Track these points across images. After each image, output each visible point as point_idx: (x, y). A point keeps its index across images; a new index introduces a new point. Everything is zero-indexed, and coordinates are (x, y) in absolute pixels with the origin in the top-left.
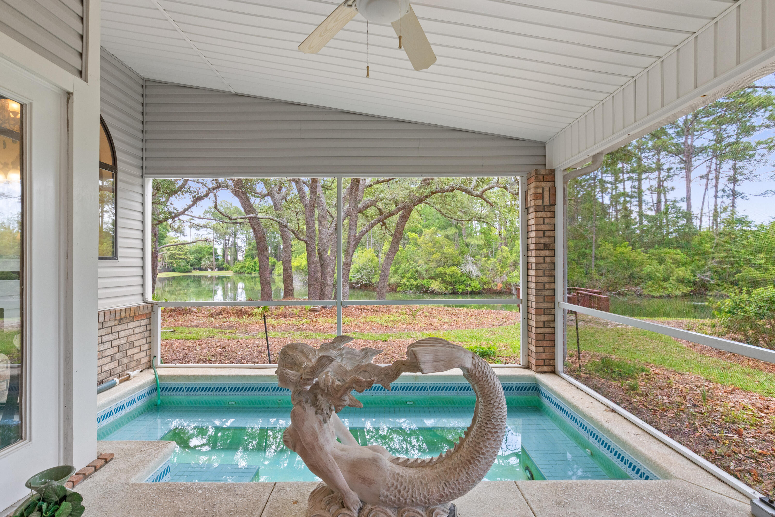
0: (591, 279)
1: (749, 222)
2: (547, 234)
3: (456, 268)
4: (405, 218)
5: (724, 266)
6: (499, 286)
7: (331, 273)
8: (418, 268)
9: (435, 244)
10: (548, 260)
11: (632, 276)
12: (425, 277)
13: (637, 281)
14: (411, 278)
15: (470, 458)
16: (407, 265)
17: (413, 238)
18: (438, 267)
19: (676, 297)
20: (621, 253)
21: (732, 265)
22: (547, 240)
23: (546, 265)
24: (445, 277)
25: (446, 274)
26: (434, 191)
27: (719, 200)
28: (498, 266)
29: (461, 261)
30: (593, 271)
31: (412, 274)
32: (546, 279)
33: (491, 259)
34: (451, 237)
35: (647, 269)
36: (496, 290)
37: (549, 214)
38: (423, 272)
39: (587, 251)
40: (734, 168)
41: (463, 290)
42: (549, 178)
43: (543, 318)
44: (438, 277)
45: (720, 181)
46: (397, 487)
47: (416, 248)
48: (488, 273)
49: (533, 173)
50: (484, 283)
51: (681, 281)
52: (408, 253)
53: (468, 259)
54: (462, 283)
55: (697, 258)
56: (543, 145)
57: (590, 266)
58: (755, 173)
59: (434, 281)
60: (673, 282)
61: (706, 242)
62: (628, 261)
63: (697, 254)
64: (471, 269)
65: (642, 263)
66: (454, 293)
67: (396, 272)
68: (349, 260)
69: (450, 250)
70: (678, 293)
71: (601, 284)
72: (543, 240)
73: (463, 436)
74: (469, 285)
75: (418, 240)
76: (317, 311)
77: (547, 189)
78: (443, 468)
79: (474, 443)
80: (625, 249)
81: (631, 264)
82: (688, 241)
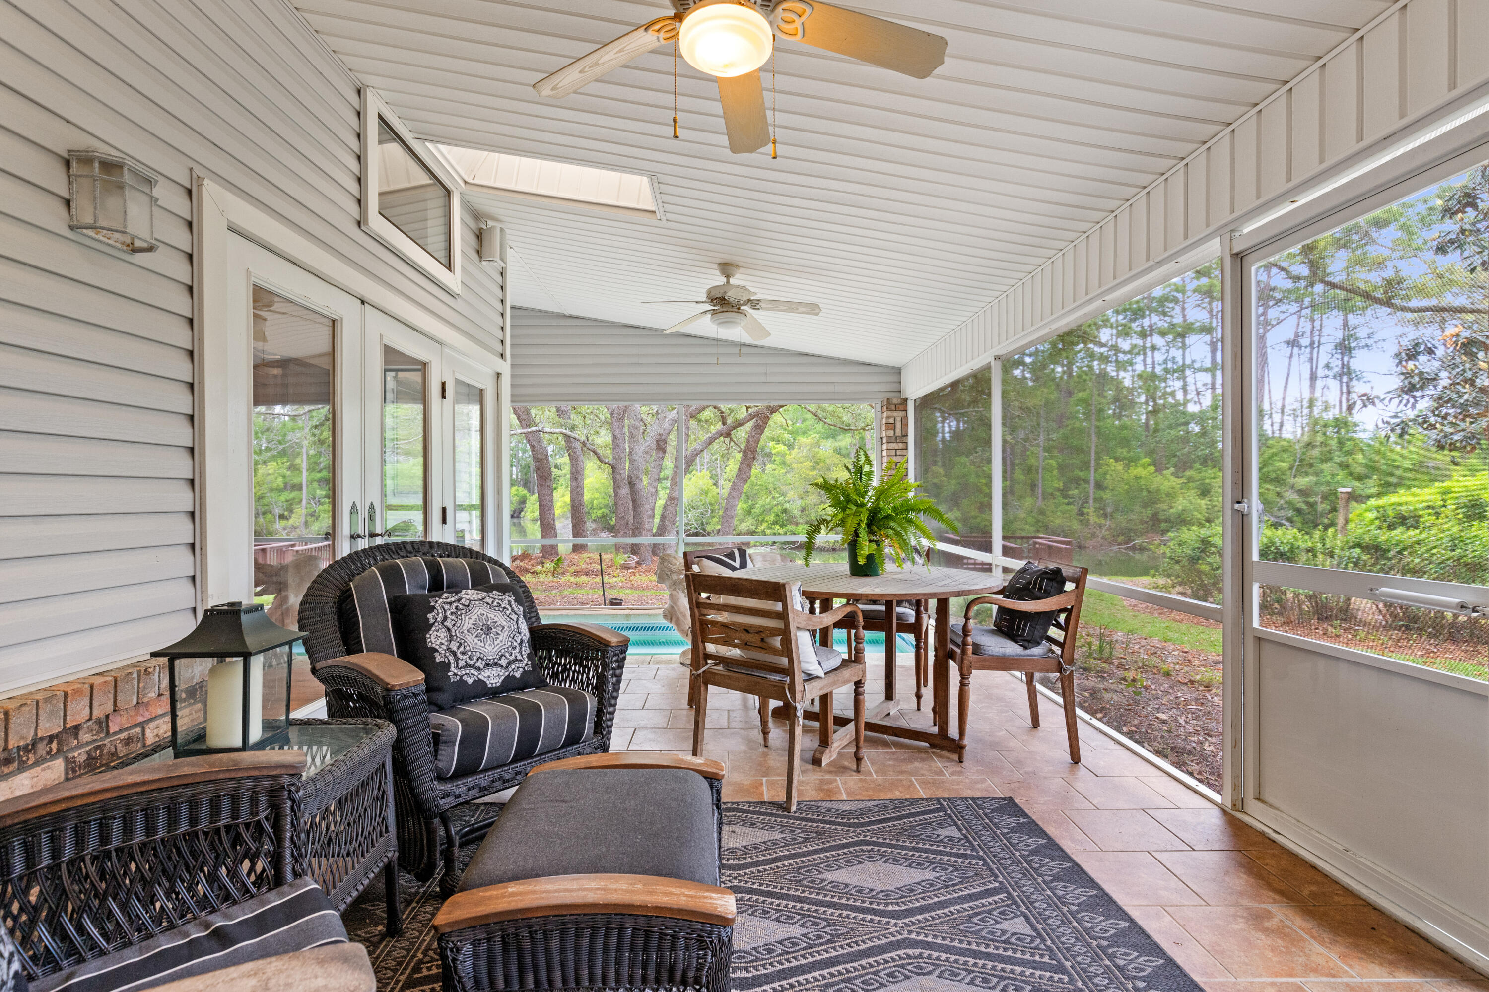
0: (1087, 523)
4: (759, 429)
5: (1311, 500)
7: (650, 512)
8: (787, 505)
11: (1155, 519)
12: (801, 520)
13: (1164, 525)
14: (775, 522)
16: (768, 500)
17: (778, 453)
20: (1137, 478)
34: (844, 452)
35: (1180, 504)
38: (796, 512)
39: (1081, 474)
47: (784, 471)
52: (771, 480)
57: (1086, 501)
61: (1282, 460)
62: (1149, 492)
65: (1171, 495)
67: (749, 512)
71: (1104, 532)
75: (788, 457)
76: (629, 568)
80: (1143, 471)
81: (1152, 498)
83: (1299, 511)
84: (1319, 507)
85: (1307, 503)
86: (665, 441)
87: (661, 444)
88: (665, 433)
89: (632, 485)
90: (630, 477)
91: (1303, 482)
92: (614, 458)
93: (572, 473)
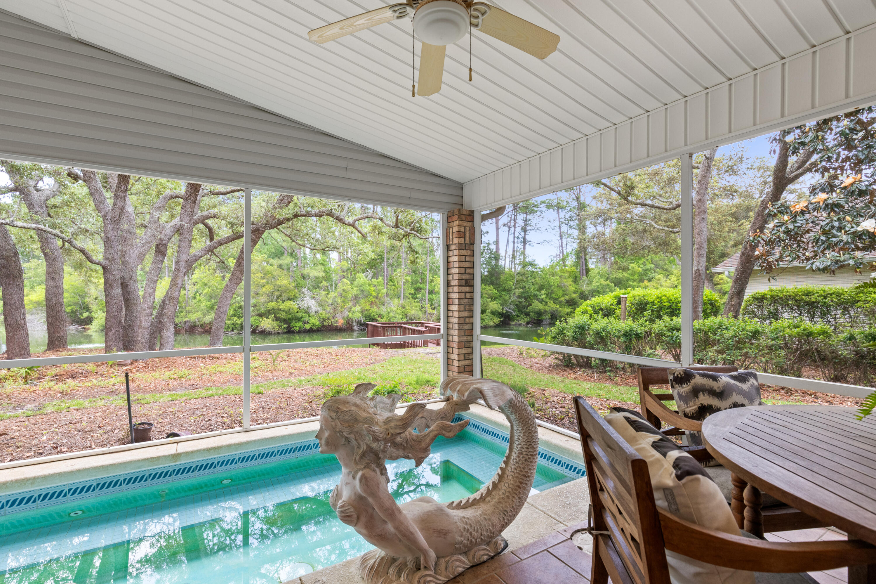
1: (536, 265)
2: (468, 271)
3: (292, 302)
6: (340, 322)
9: (266, 274)
10: (468, 295)
15: (519, 484)
18: (269, 302)
19: (491, 327)
21: (526, 299)
22: (468, 277)
23: (466, 300)
24: (278, 313)
25: (280, 310)
26: (299, 213)
27: (516, 245)
28: (339, 300)
29: (297, 295)
30: (428, 306)
31: (235, 310)
32: (466, 314)
33: (333, 293)
36: (337, 326)
37: (469, 253)
40: (526, 220)
41: (300, 328)
42: (469, 218)
43: (464, 351)
44: (271, 314)
45: (516, 229)
46: (468, 530)
48: (328, 308)
49: (457, 212)
50: (324, 320)
51: (493, 313)
53: (306, 293)
54: (298, 319)
55: (504, 293)
56: (461, 186)
58: (538, 226)
59: (265, 319)
60: (489, 314)
61: (510, 281)
63: (504, 290)
64: (310, 305)
66: (290, 332)
68: (177, 293)
69: (284, 282)
70: (492, 324)
72: (464, 277)
73: (503, 466)
74: (308, 323)
77: (468, 228)
78: (496, 500)
79: (518, 469)
82: (498, 278)
83: (516, 305)
84: (523, 304)
85: (519, 302)
86: (165, 246)
87: (162, 249)
88: (166, 238)
89: (124, 285)
90: (123, 278)
91: (518, 291)
92: (105, 258)
93: (48, 274)
